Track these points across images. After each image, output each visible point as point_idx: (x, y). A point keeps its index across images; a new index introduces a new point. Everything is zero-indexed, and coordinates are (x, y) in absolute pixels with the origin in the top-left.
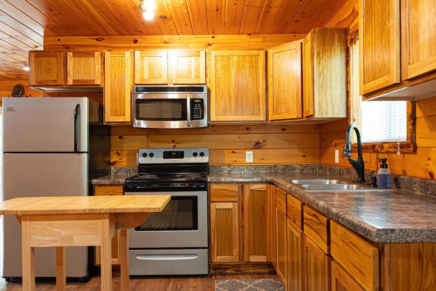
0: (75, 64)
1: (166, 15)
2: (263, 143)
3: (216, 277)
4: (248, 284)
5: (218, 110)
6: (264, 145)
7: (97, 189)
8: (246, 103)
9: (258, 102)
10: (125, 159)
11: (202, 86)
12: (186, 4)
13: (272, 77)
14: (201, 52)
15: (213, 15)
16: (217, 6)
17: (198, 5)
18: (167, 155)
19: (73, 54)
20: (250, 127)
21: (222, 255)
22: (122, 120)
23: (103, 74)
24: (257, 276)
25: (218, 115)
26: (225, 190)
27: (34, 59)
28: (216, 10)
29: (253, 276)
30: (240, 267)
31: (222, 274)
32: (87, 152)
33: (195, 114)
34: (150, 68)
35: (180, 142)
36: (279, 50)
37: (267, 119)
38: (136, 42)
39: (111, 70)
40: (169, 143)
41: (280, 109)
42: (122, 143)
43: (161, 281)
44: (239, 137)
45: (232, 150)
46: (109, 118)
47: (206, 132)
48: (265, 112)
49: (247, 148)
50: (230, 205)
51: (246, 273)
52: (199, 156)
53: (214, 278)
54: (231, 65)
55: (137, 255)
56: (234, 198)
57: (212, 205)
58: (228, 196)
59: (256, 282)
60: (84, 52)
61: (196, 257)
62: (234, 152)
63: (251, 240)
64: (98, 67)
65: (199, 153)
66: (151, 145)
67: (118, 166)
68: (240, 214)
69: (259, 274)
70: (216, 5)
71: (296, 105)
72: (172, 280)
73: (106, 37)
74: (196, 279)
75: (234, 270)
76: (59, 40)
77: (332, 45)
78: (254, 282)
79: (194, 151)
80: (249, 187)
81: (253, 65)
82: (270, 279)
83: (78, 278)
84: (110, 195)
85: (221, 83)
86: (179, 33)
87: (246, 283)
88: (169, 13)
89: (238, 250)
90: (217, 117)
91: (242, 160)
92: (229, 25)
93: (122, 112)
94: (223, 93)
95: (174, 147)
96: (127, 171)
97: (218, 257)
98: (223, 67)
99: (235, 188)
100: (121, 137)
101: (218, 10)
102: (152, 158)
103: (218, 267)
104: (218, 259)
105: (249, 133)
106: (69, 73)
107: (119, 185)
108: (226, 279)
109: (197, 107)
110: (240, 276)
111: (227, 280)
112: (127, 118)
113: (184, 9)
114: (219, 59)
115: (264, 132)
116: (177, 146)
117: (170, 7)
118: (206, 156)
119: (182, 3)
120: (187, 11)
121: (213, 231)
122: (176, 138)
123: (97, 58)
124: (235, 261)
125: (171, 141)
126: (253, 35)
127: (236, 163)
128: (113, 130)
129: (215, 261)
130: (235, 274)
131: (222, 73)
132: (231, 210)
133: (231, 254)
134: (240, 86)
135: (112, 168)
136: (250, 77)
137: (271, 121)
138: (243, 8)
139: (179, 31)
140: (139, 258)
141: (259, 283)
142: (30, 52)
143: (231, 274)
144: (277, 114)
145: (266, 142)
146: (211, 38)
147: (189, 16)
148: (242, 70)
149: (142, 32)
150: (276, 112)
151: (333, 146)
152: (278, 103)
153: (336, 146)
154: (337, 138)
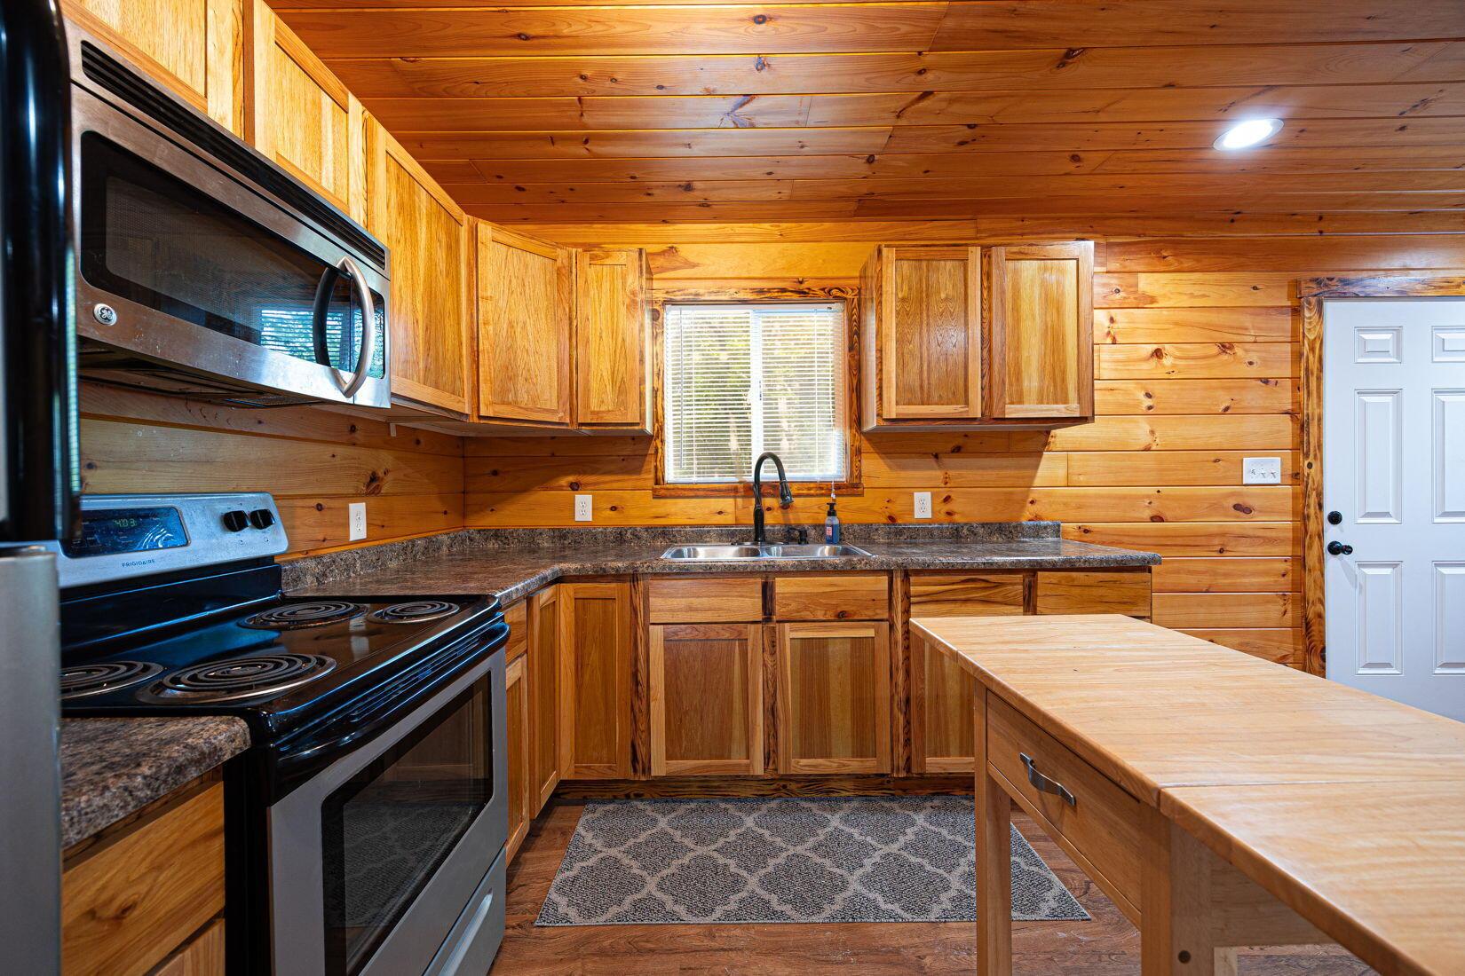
2: (384, 478)
9: (461, 360)
36: (511, 241)
41: (513, 392)
44: (334, 456)
45: (317, 502)
49: (353, 492)
50: (518, 670)
61: (489, 901)
62: (319, 508)
71: (556, 393)
79: (223, 507)
81: (452, 244)
91: (342, 533)
105: (354, 444)
114: (392, 167)
127: (325, 545)
131: (399, 225)
136: (448, 275)
137: (483, 417)
144: (504, 402)
145: (388, 475)
148: (435, 244)
150: (502, 396)
151: (560, 488)
152: (509, 374)
153: (575, 487)
154: (585, 473)
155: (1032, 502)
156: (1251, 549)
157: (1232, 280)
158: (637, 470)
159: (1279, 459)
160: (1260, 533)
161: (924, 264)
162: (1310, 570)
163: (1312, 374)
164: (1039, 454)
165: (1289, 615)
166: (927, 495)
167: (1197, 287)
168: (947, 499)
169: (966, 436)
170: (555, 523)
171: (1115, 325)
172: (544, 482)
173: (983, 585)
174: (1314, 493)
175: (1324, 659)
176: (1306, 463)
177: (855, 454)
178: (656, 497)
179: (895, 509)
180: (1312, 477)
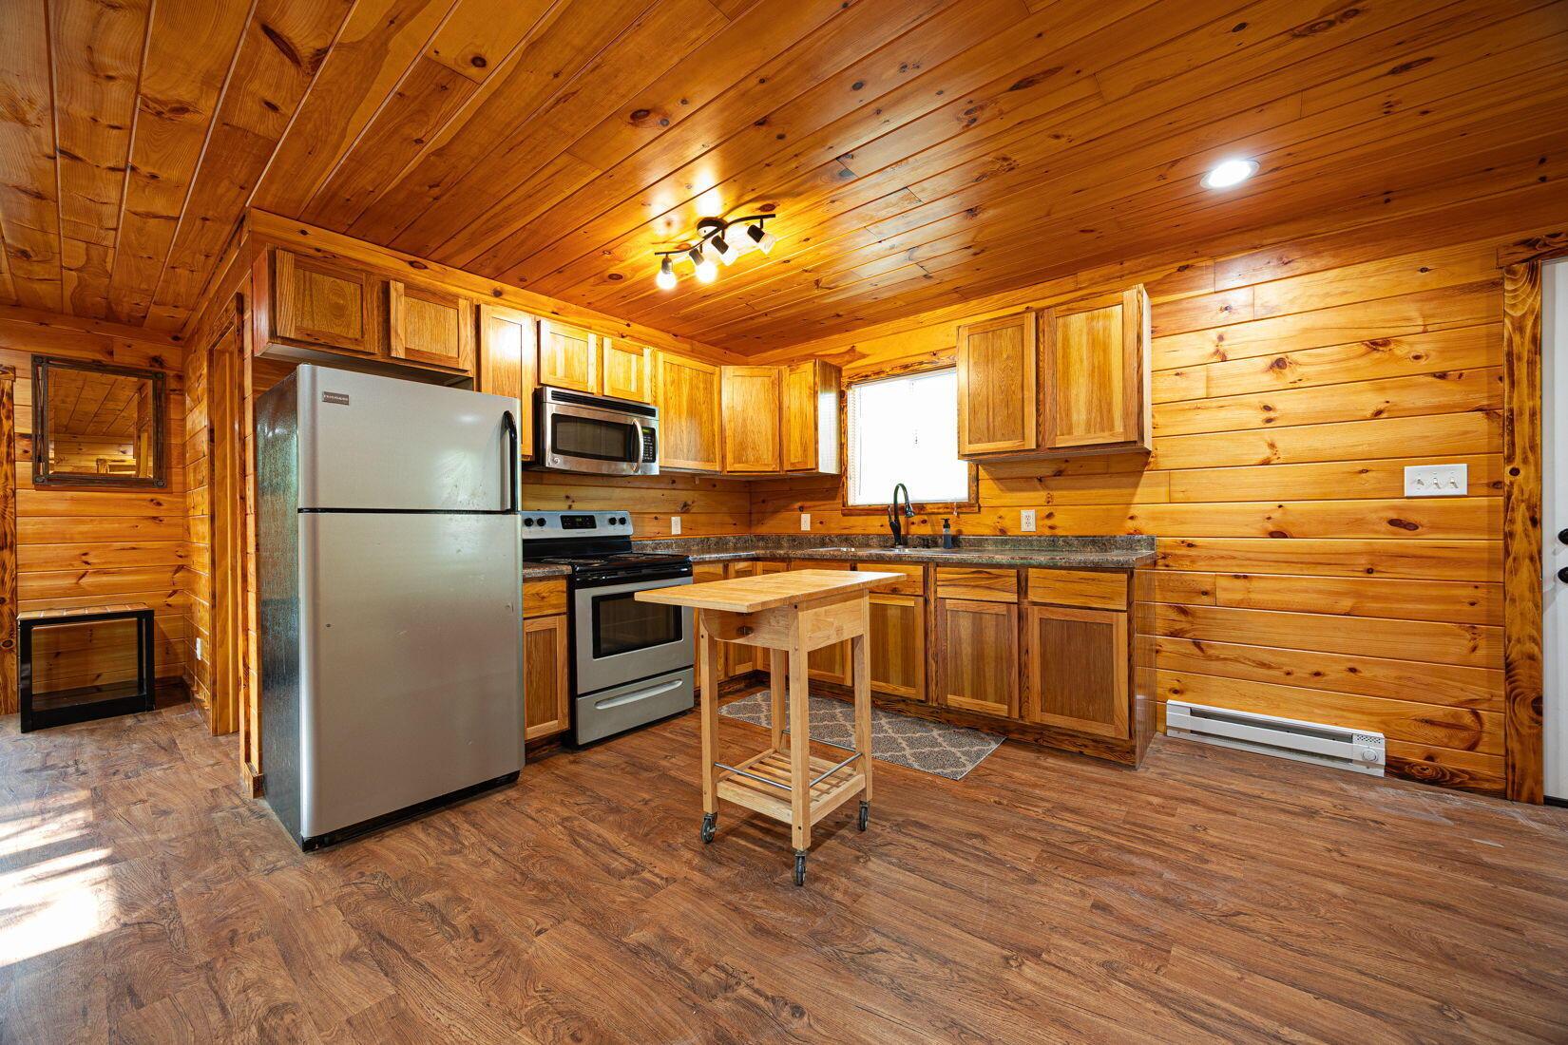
1: (627, 276)
2: (692, 505)
5: (667, 449)
9: (713, 444)
14: (645, 349)
18: (568, 522)
19: (405, 288)
23: (477, 350)
27: (292, 271)
34: (566, 359)
35: (582, 499)
37: (723, 469)
40: (561, 499)
41: (744, 457)
44: (663, 495)
45: (658, 516)
47: (620, 484)
48: (720, 459)
49: (673, 511)
52: (618, 524)
55: (597, 703)
61: (680, 684)
62: (656, 518)
64: (466, 333)
65: (617, 518)
71: (770, 454)
77: (831, 386)
79: (609, 516)
83: (496, 780)
90: (666, 459)
91: (667, 530)
95: (570, 507)
98: (673, 382)
106: (396, 332)
112: (527, 448)
116: (575, 506)
118: (629, 524)
122: (574, 492)
123: (464, 313)
127: (659, 535)
131: (672, 390)
137: (729, 472)
140: (599, 708)
144: (739, 462)
145: (694, 503)
150: (738, 460)
151: (794, 510)
152: (742, 447)
153: (802, 509)
154: (806, 500)
155: (1132, 518)
156: (1418, 571)
157: (1385, 268)
158: (834, 498)
159: (1465, 465)
160: (1429, 553)
161: (990, 334)
162: (1513, 600)
163: (1519, 359)
164: (1141, 473)
165: (1481, 653)
166: (1031, 513)
167: (1335, 285)
168: (1050, 516)
169: (1067, 461)
170: (792, 532)
171: (1223, 343)
172: (786, 508)
173: (987, 576)
174: (1523, 506)
175: (1539, 712)
176: (1508, 468)
177: (975, 480)
178: (844, 515)
179: (1007, 523)
180: (1520, 486)
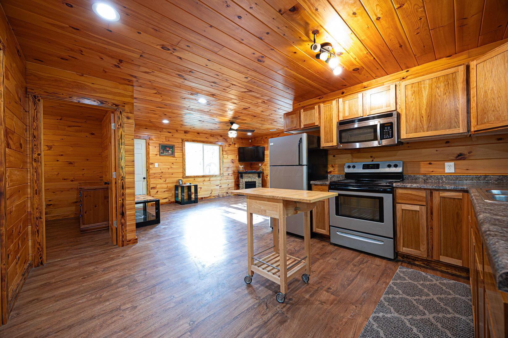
0: (304, 115)
1: (357, 67)
2: (468, 154)
3: (402, 264)
4: (434, 280)
5: (409, 129)
6: (469, 156)
7: (313, 187)
8: (441, 119)
9: (457, 116)
10: (336, 169)
11: (391, 112)
12: (369, 52)
13: (475, 89)
14: (391, 86)
15: (398, 52)
16: (399, 42)
17: (379, 49)
18: (365, 167)
19: (304, 111)
20: (450, 141)
21: (408, 248)
22: (331, 145)
23: (320, 118)
24: (450, 276)
25: (408, 134)
26: (411, 194)
27: (286, 118)
28: (400, 47)
29: (444, 275)
30: (430, 263)
31: (409, 263)
32: (306, 165)
33: (385, 135)
34: (349, 108)
35: (377, 157)
36: (485, 59)
37: (469, 130)
38: (343, 93)
39: (325, 115)
40: (368, 158)
41: (487, 118)
42: (335, 160)
43: (353, 253)
44: (437, 151)
45: (429, 162)
46: (324, 144)
48: (466, 125)
49: (447, 159)
50: (417, 208)
51: (437, 270)
52: (393, 167)
53: (400, 263)
54: (423, 89)
55: (337, 231)
56: (421, 202)
57: (398, 206)
58: (414, 200)
59: (445, 281)
60: (309, 108)
61: (382, 243)
62: (430, 164)
63: (442, 241)
64: (317, 115)
65: (392, 164)
66: (355, 160)
67: (332, 174)
68: (429, 217)
69: (453, 275)
70: (397, 42)
72: (362, 255)
73: (324, 96)
74: (382, 260)
75: (424, 264)
76: (300, 104)
78: (443, 280)
79: (388, 164)
80: (439, 194)
81: (450, 82)
82: (465, 284)
84: (321, 191)
85: (412, 106)
86: (375, 77)
87: (431, 279)
88: (359, 65)
89: (426, 247)
90: (407, 135)
91: (441, 170)
92: (420, 55)
93: (331, 139)
94: (413, 114)
95: (373, 161)
96: (338, 177)
97: (404, 249)
98: (414, 93)
99: (423, 194)
100: (334, 156)
101: (402, 46)
102: (354, 169)
103: (406, 256)
104: (404, 250)
105: (449, 146)
106: (302, 121)
107: (326, 185)
108: (411, 268)
109: (387, 129)
110: (429, 271)
111: (412, 270)
112: (335, 143)
113: (369, 57)
114: (409, 87)
115: (470, 143)
116: (375, 160)
117: (357, 59)
118: (400, 167)
119: (366, 53)
120: (373, 58)
121: (399, 226)
122: (374, 155)
123: (316, 109)
124: (422, 255)
125: (369, 156)
126: (454, 55)
127: (433, 173)
128: (329, 152)
129: (401, 251)
130: (424, 267)
131: (413, 98)
132: (417, 212)
133: (418, 248)
134: (433, 105)
135: (329, 175)
136: (445, 94)
137: (475, 131)
138: (429, 34)
139: (374, 76)
141: (448, 284)
142: (284, 114)
143: (418, 266)
144: (482, 124)
145: (472, 153)
146: (406, 73)
147: (376, 61)
148: (435, 90)
149: (346, 85)
152: (484, 112)
